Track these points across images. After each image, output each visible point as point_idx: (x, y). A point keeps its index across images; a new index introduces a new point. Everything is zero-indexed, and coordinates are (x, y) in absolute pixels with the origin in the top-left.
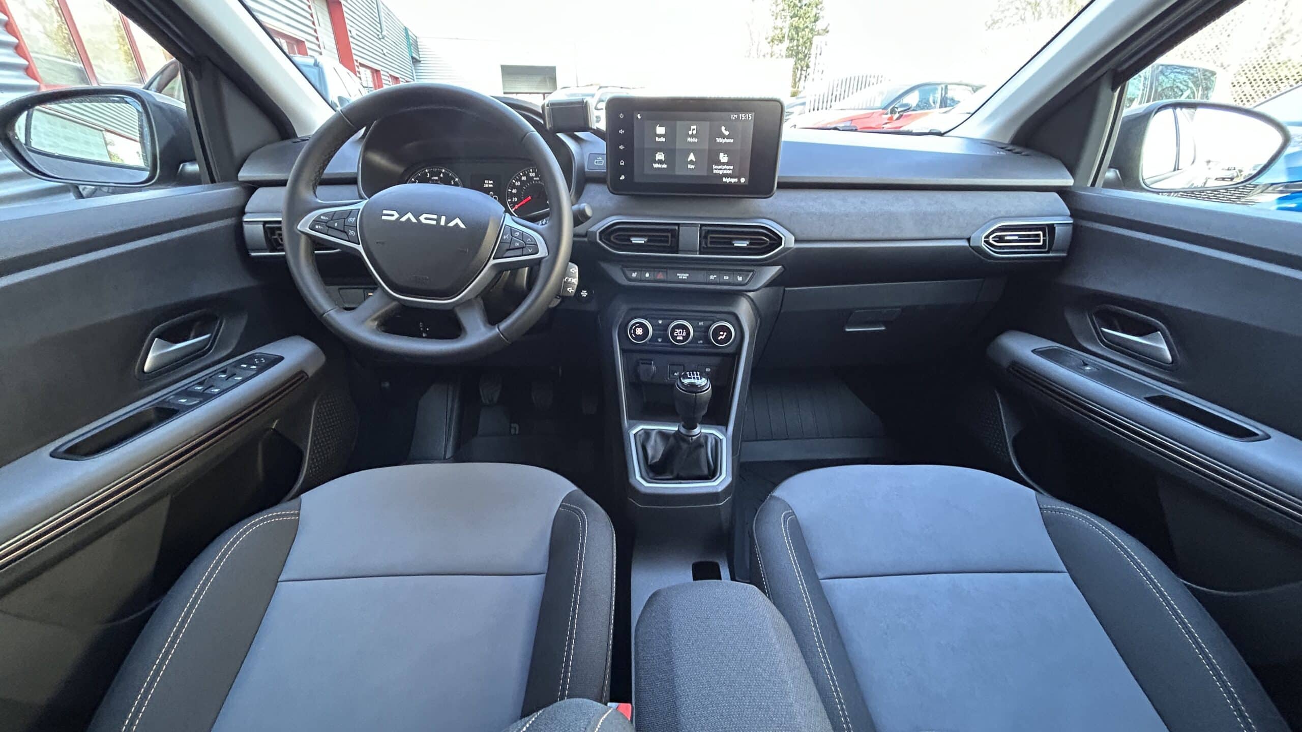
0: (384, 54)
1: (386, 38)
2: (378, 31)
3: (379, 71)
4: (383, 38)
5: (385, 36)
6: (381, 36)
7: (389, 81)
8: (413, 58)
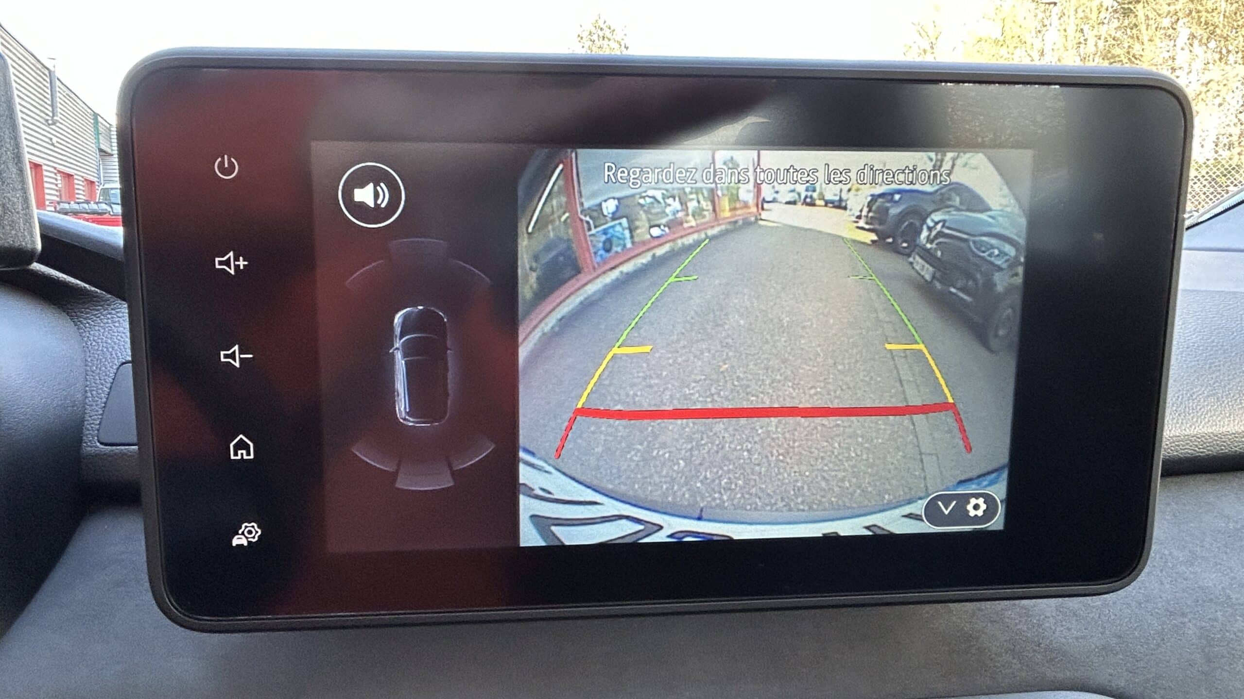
0: (53, 145)
1: (58, 124)
2: (47, 115)
3: (40, 166)
4: (54, 124)
5: (57, 121)
6: (50, 122)
7: (56, 180)
8: (101, 150)
